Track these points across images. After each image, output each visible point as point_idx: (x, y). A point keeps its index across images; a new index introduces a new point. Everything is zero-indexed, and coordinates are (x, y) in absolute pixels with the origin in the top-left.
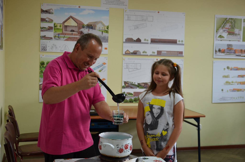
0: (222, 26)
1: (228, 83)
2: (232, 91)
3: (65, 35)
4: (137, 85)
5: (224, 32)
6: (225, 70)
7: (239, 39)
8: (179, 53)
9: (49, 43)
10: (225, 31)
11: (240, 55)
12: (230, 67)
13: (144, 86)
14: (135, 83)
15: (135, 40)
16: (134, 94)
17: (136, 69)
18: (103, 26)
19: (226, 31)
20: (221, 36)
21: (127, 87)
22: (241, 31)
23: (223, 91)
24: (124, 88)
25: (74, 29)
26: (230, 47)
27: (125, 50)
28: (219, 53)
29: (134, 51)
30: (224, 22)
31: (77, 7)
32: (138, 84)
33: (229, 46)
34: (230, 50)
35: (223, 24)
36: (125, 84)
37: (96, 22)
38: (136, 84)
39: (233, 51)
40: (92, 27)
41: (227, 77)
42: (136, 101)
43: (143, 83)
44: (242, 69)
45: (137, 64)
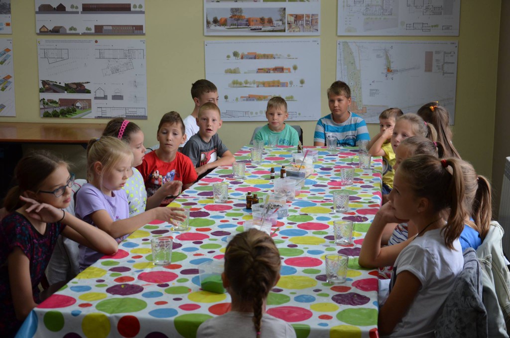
1: (236, 84)
2: (247, 100)
4: (63, 87)
6: (229, 58)
8: (136, 29)
11: (261, 29)
12: (240, 53)
13: (76, 88)
14: (60, 83)
15: (55, 8)
16: (59, 103)
17: (61, 59)
21: (48, 90)
23: (228, 100)
24: (43, 92)
26: (237, 14)
27: (39, 27)
28: (215, 26)
29: (55, 27)
32: (65, 84)
33: (234, 10)
34: (238, 20)
36: (44, 86)
38: (63, 85)
39: (244, 22)
41: (235, 71)
42: (64, 114)
43: (74, 84)
44: (266, 56)
45: (61, 49)
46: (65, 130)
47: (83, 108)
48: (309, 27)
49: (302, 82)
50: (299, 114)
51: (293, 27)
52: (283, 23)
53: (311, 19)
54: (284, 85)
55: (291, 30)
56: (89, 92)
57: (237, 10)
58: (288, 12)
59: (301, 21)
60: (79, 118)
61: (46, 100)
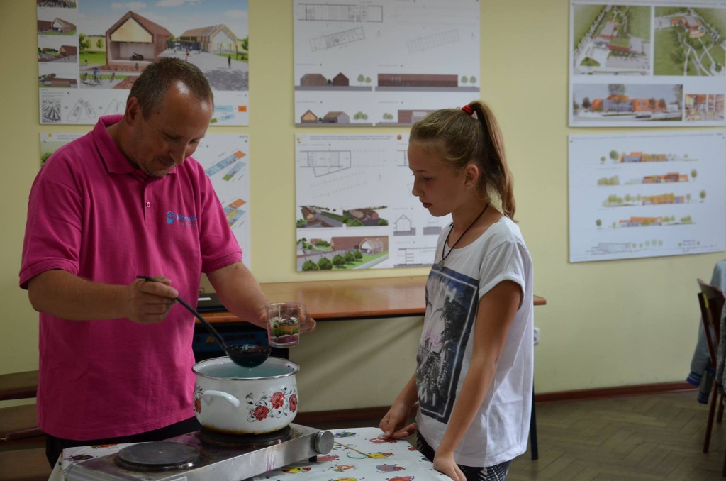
0: (592, 29)
2: (628, 226)
3: (116, 69)
4: (340, 216)
5: (597, 48)
6: (605, 162)
7: (644, 68)
9: (66, 98)
10: (600, 44)
11: (649, 116)
12: (620, 154)
13: (363, 218)
14: (334, 210)
15: (329, 81)
16: (332, 245)
17: (337, 169)
18: (230, 41)
19: (604, 46)
20: (588, 62)
21: (311, 223)
22: (649, 42)
23: (601, 227)
24: (303, 226)
25: (141, 51)
26: (618, 93)
27: (299, 114)
28: (586, 112)
29: (330, 113)
30: (596, 19)
32: (344, 212)
33: (615, 89)
34: (618, 102)
35: (593, 24)
36: (305, 216)
37: (208, 30)
38: (340, 213)
39: (627, 106)
40: (198, 44)
41: (611, 182)
42: (339, 263)
43: (360, 210)
44: (655, 158)
45: (339, 151)
46: (341, 292)
47: (375, 252)
48: (712, 114)
50: (698, 243)
51: (692, 113)
52: (680, 108)
53: (715, 101)
54: (679, 200)
55: (689, 117)
56: (384, 223)
57: (617, 87)
58: (686, 91)
59: (702, 105)
60: (368, 269)
61: (308, 242)
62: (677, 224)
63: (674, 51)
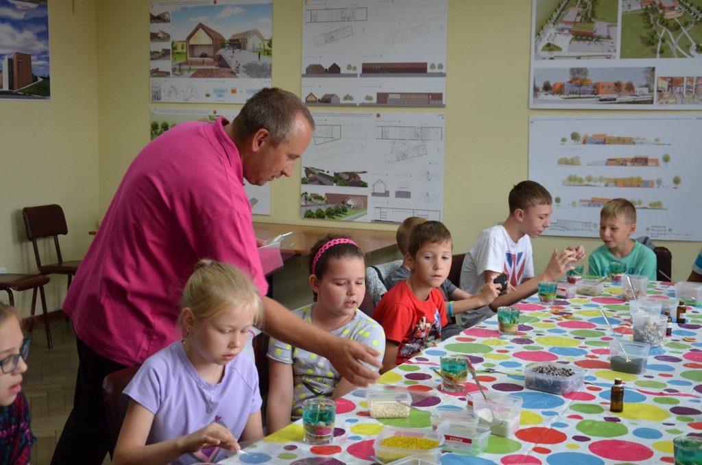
0: (555, 16)
1: (573, 180)
2: (589, 205)
3: (192, 64)
4: (332, 177)
5: (560, 34)
6: (565, 143)
7: (609, 51)
8: (432, 99)
9: (164, 84)
10: (563, 29)
11: (615, 99)
12: (582, 135)
13: (349, 180)
14: (328, 172)
15: (326, 70)
16: (326, 199)
17: (331, 139)
18: (260, 41)
19: (566, 32)
20: (549, 47)
21: (312, 181)
22: (616, 26)
23: (559, 204)
24: (306, 183)
25: (206, 51)
26: (580, 76)
27: (305, 95)
28: (546, 94)
29: (326, 95)
30: (559, 6)
31: (211, 3)
32: (335, 174)
33: (575, 72)
34: (580, 85)
35: (556, 11)
36: (307, 175)
37: (247, 34)
38: (332, 174)
39: (590, 89)
40: (240, 44)
41: (573, 162)
42: (331, 214)
43: (346, 173)
44: (621, 141)
45: (332, 125)
47: (357, 208)
48: (691, 97)
49: (677, 181)
50: (670, 230)
51: (666, 96)
52: (651, 91)
53: (695, 84)
54: (647, 184)
55: (662, 100)
56: (365, 185)
57: (580, 71)
58: (658, 74)
59: (678, 88)
60: (351, 221)
61: (309, 195)
62: (645, 208)
63: (645, 33)
